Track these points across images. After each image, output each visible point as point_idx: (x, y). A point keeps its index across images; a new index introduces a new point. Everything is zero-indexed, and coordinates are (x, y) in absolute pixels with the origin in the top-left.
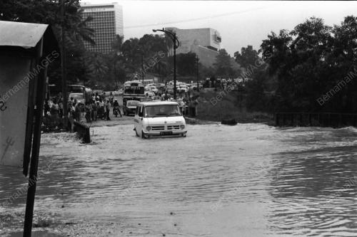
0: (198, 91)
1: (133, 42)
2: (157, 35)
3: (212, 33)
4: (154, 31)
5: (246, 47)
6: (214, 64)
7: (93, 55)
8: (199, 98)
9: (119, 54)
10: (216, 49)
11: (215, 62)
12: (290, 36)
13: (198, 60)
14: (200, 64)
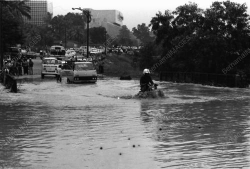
0: (105, 54)
1: (59, 18)
2: (77, 14)
3: (117, 14)
4: (73, 9)
5: (141, 24)
6: (118, 36)
7: (30, 26)
8: (106, 59)
9: (49, 26)
10: (120, 25)
11: (118, 34)
12: (172, 15)
13: (106, 32)
14: (108, 35)
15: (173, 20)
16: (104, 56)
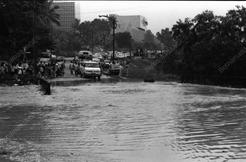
0: (130, 58)
1: (86, 24)
2: (103, 20)
3: (141, 19)
4: (100, 16)
5: (165, 29)
6: (143, 40)
7: (59, 32)
8: (131, 63)
9: (77, 32)
10: (144, 30)
11: (143, 39)
13: (131, 37)
14: (133, 40)
15: (192, 27)
16: (129, 60)
